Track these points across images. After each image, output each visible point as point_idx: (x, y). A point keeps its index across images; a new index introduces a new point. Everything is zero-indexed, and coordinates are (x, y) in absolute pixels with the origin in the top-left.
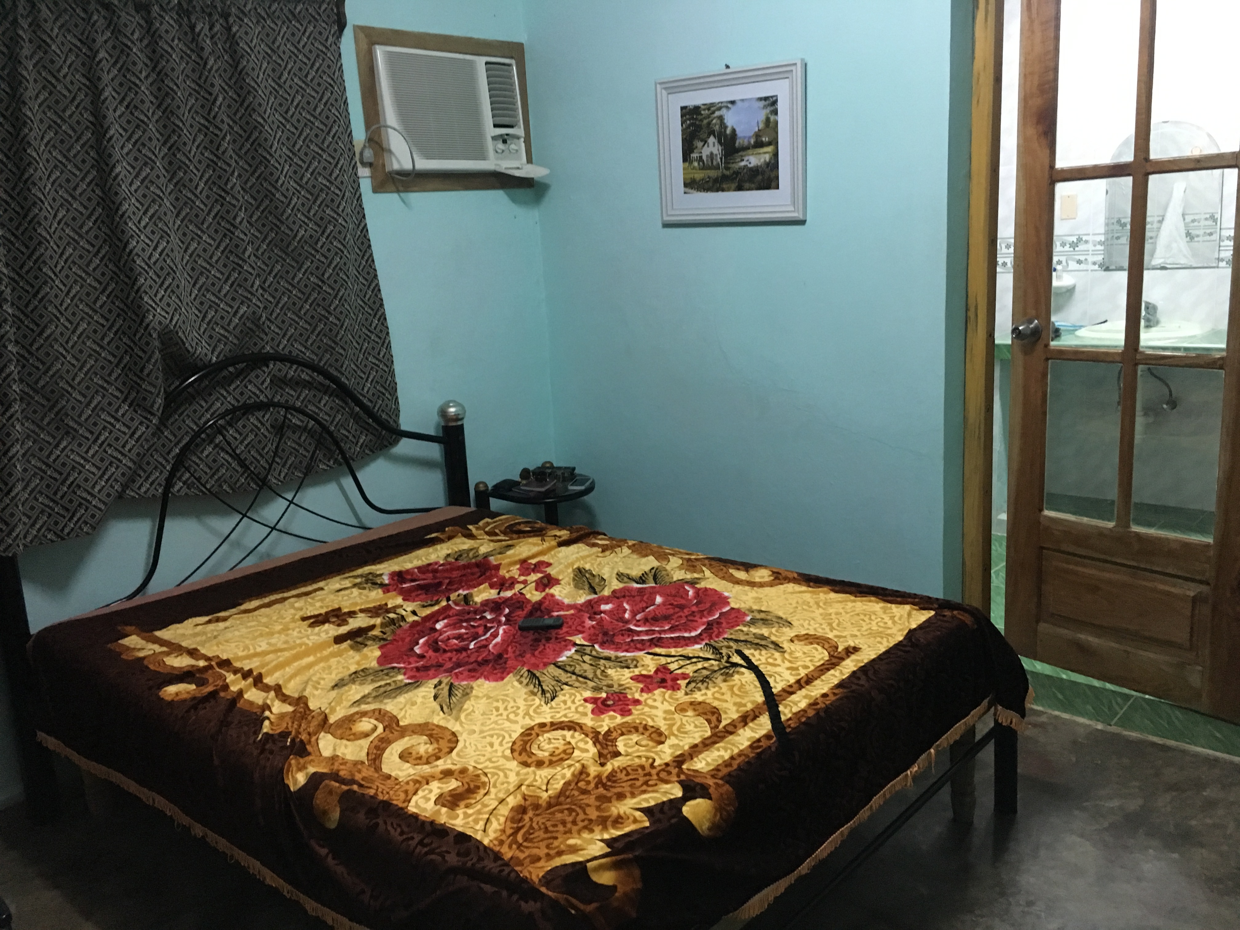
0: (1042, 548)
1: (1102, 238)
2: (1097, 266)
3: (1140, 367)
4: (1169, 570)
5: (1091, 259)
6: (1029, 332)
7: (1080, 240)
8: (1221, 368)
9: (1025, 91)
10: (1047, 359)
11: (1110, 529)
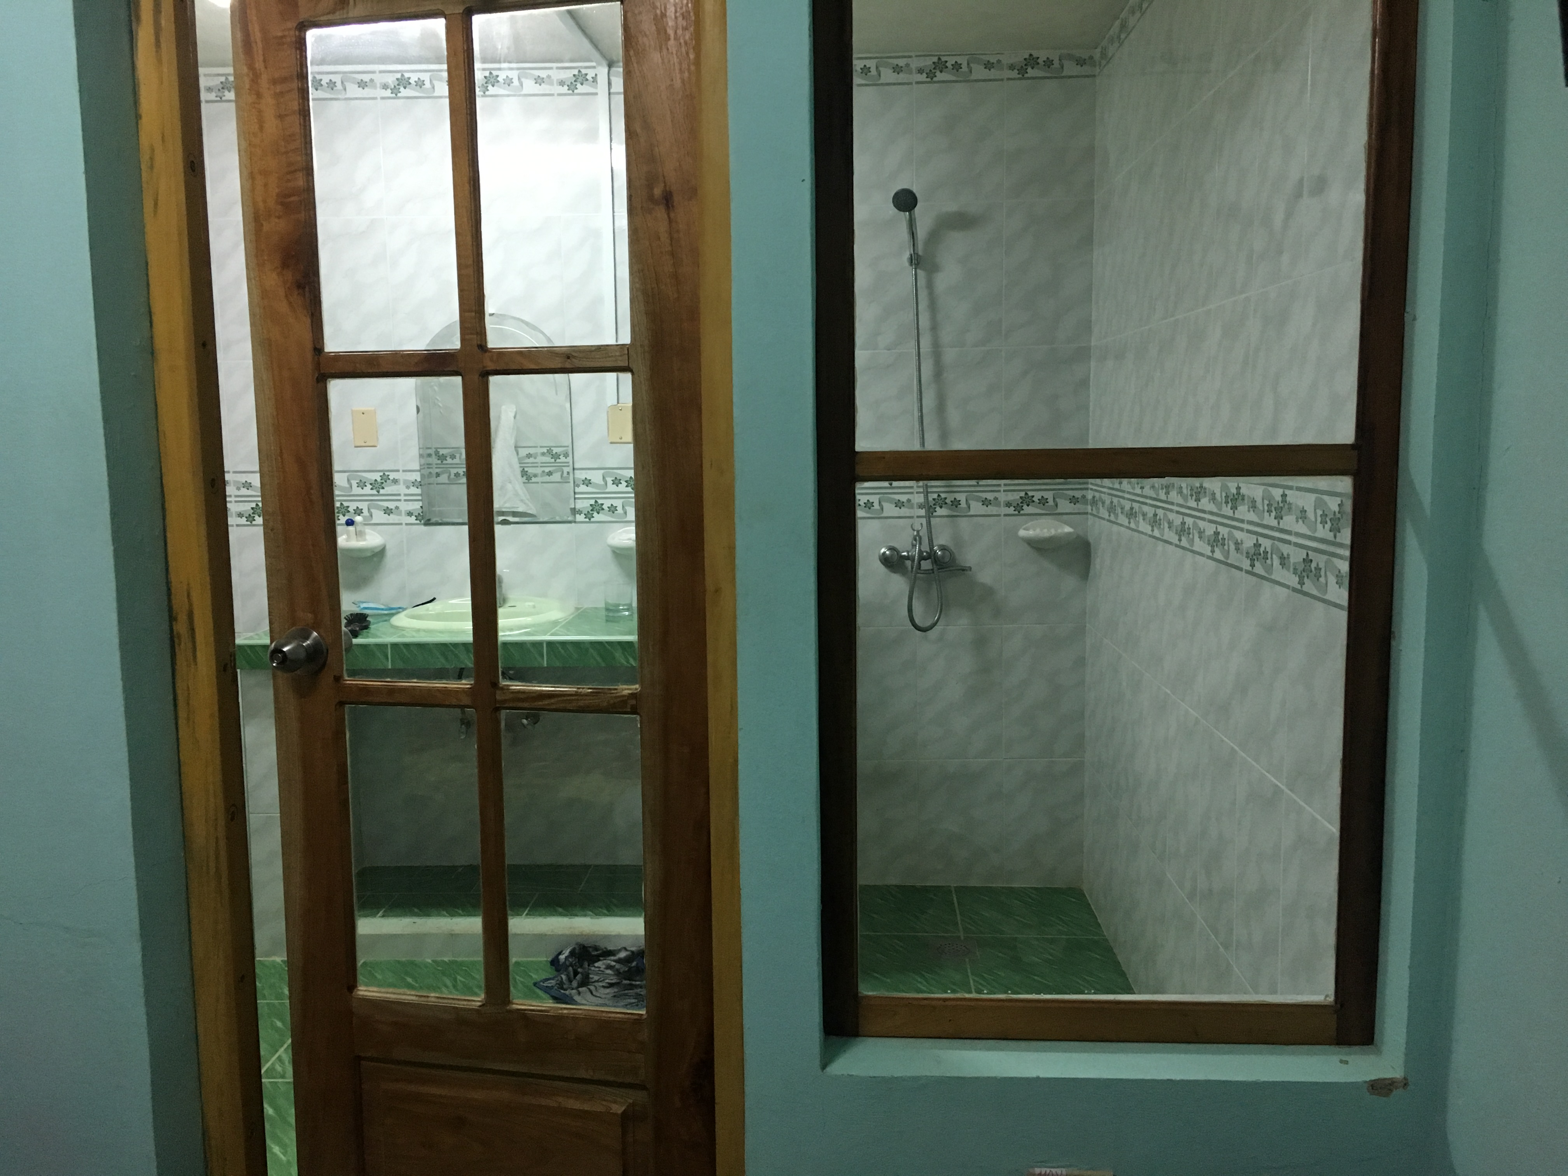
0: (359, 1058)
1: (417, 477)
2: (414, 518)
3: (503, 714)
4: (583, 1074)
5: (405, 507)
6: (302, 655)
7: (385, 478)
8: (634, 711)
9: (254, 203)
10: (342, 704)
11: (477, 1011)
